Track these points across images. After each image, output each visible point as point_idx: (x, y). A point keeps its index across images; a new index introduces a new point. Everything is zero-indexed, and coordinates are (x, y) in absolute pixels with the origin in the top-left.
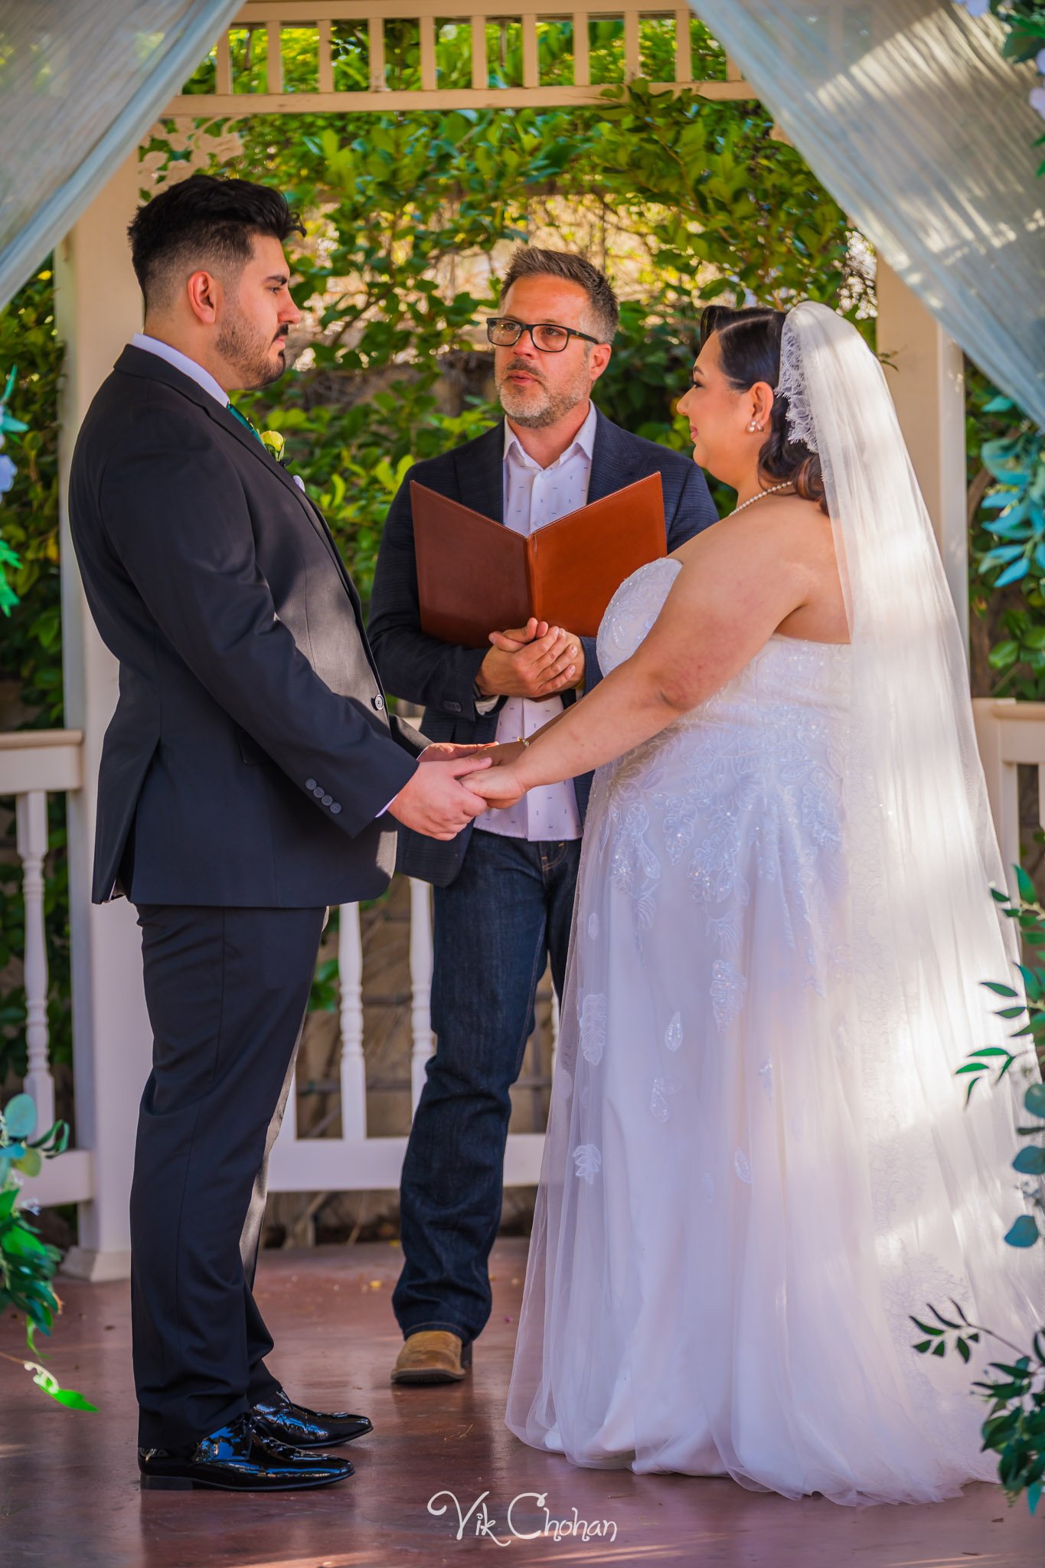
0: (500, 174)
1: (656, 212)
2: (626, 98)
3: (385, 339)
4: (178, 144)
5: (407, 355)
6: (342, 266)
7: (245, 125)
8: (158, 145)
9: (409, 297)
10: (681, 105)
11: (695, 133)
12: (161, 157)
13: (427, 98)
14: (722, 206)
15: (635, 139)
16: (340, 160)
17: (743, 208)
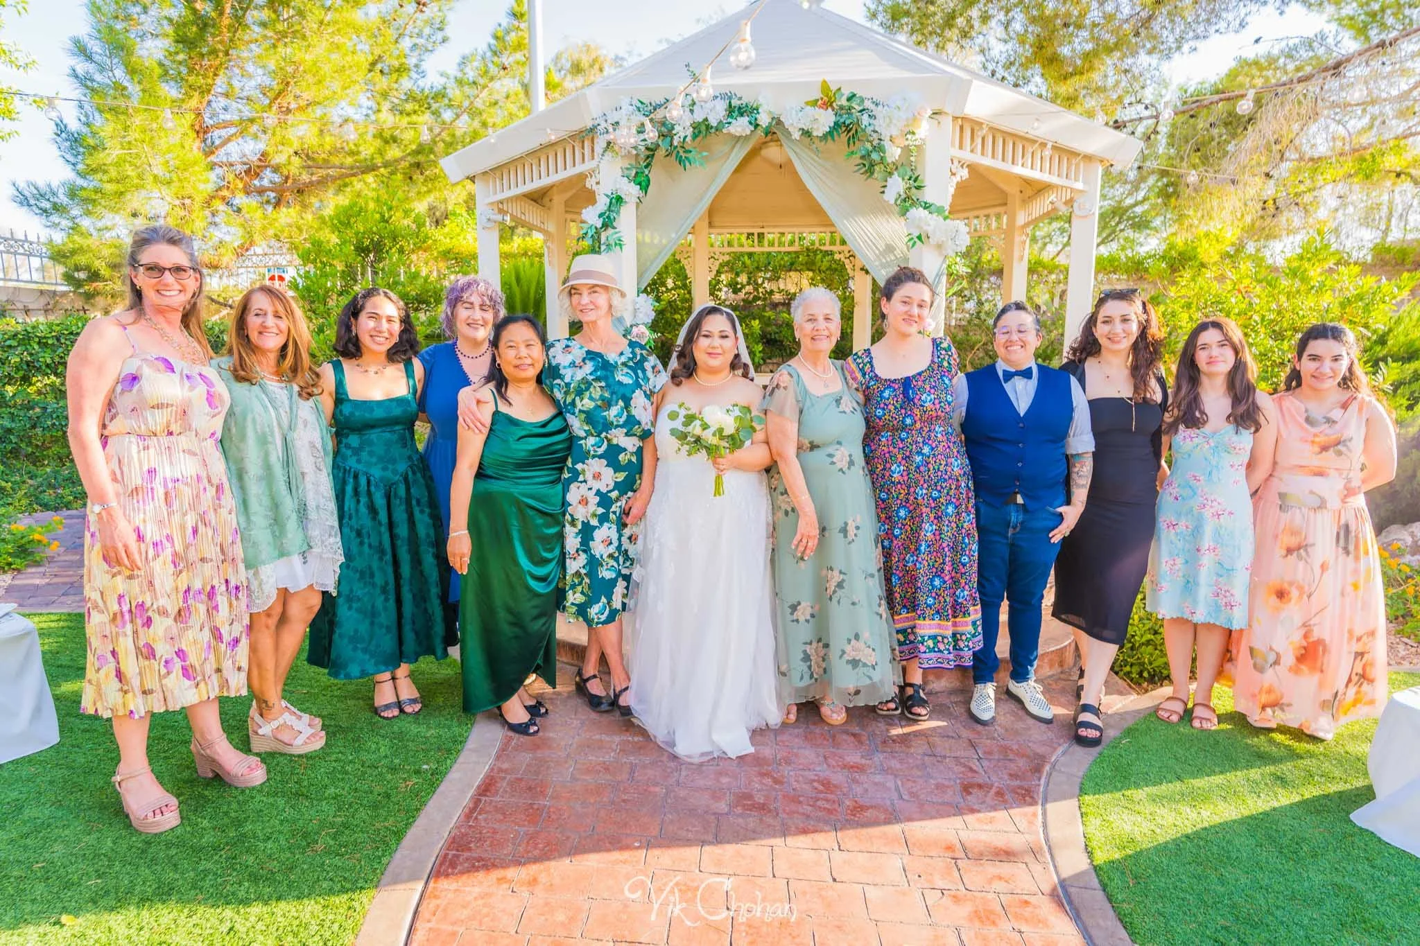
0: (781, 266)
1: (811, 274)
2: (806, 249)
3: (756, 298)
4: (716, 257)
5: (759, 302)
6: (749, 283)
7: (729, 253)
8: (712, 257)
11: (819, 257)
12: (712, 260)
13: (766, 249)
15: (807, 258)
16: (748, 262)
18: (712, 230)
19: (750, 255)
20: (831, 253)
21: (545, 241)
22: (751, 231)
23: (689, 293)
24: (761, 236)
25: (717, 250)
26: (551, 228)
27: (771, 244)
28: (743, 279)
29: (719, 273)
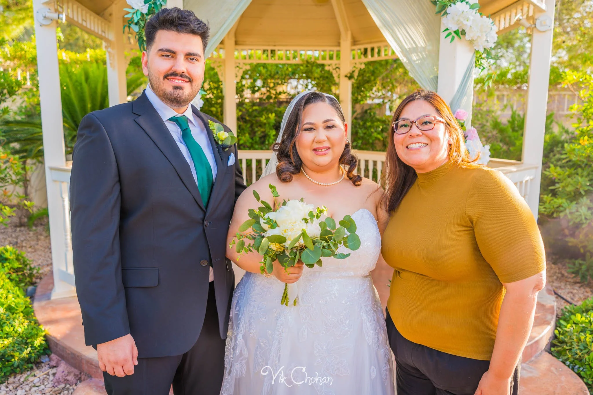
0: (286, 74)
1: (305, 81)
2: (305, 62)
3: (269, 97)
4: (241, 66)
5: (272, 101)
6: (263, 87)
7: (250, 64)
8: (238, 67)
9: (273, 92)
10: (313, 63)
11: (314, 68)
12: (238, 69)
13: (277, 62)
14: (318, 79)
15: (306, 68)
16: (263, 71)
17: (321, 79)
18: (238, 47)
19: (264, 66)
20: (323, 65)
21: (106, 47)
22: (266, 48)
23: (221, 92)
24: (273, 52)
25: (242, 62)
26: (111, 36)
27: (280, 58)
28: (259, 83)
29: (243, 78)
